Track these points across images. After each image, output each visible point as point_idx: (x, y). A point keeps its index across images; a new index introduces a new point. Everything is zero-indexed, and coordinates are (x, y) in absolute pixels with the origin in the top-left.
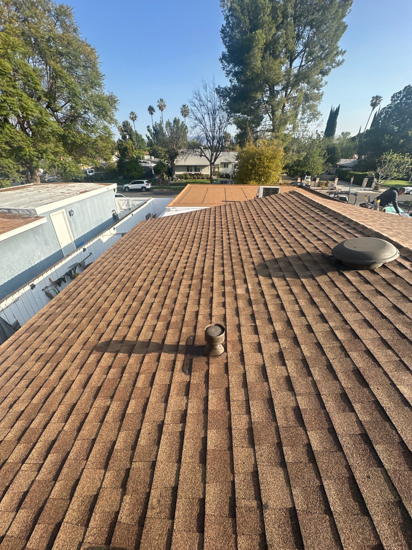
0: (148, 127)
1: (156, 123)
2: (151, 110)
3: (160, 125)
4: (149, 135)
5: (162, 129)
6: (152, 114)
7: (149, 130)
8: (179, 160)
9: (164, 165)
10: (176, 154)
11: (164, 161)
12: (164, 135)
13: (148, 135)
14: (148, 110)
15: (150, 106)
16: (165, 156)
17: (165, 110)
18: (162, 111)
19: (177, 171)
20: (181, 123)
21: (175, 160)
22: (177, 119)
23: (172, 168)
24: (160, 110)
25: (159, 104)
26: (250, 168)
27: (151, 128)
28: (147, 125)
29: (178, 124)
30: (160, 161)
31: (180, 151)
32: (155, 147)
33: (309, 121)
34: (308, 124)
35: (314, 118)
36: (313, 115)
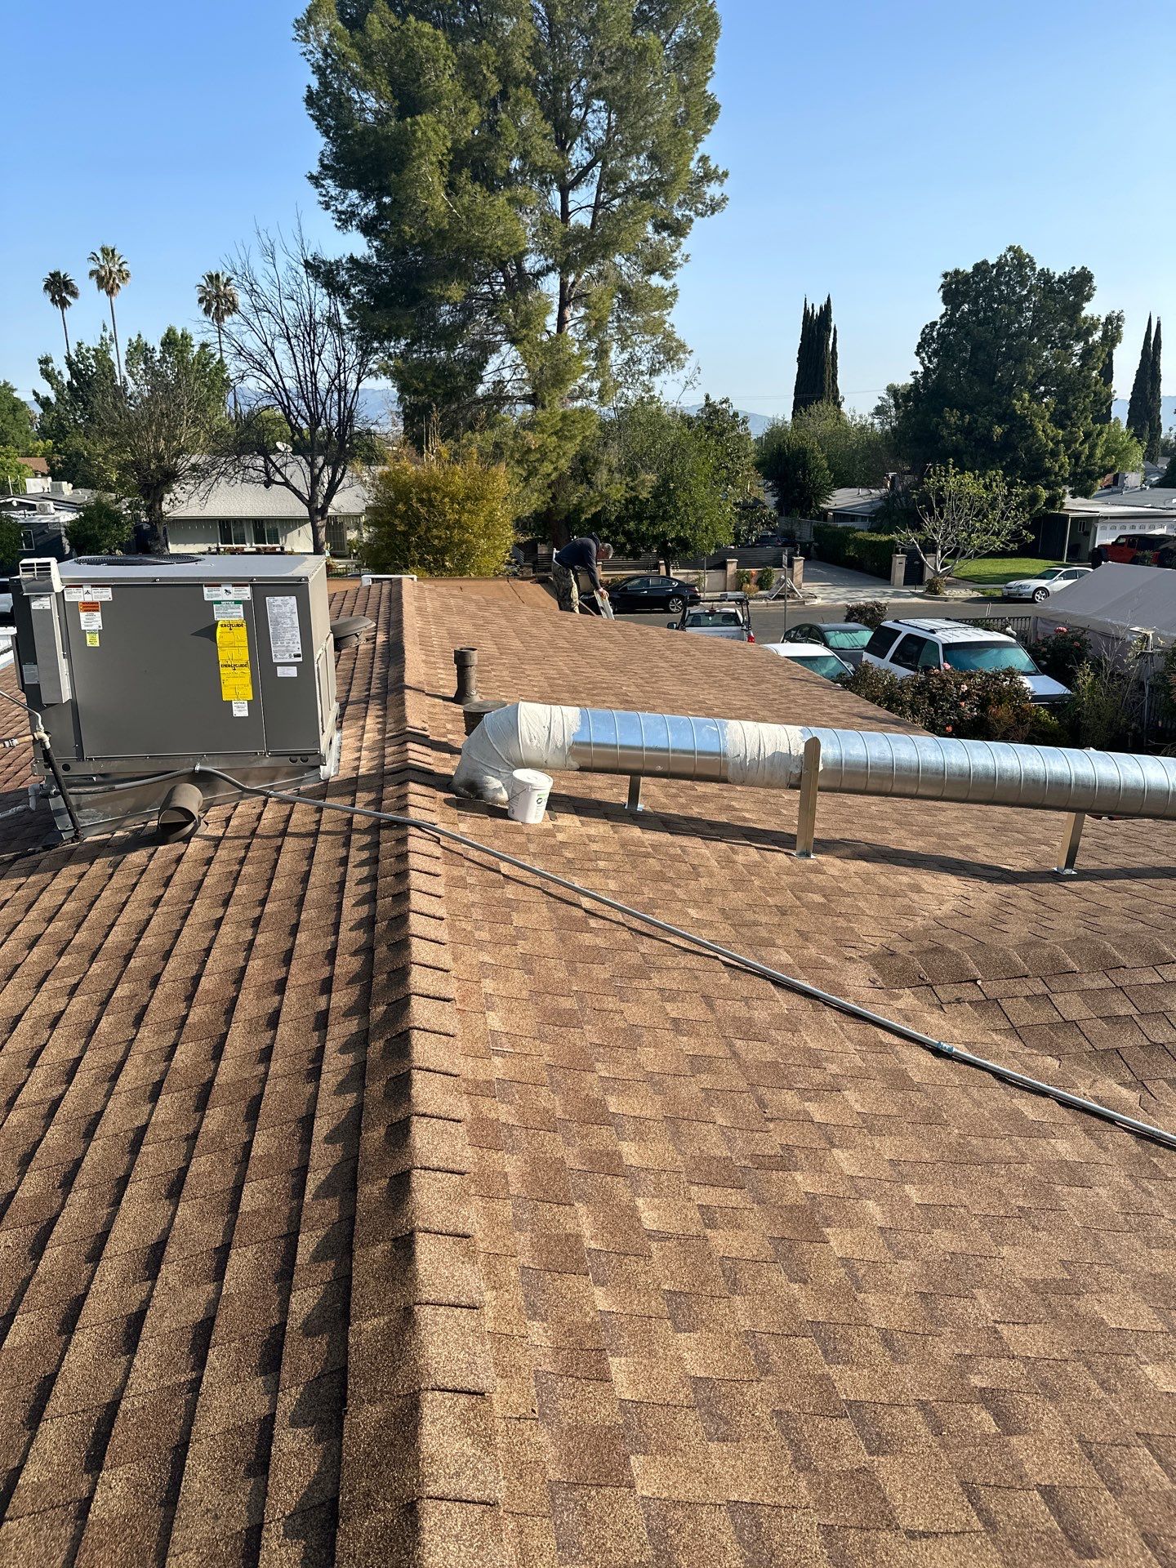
0: (45, 361)
1: (79, 345)
2: (59, 288)
3: (101, 354)
4: (47, 391)
5: (107, 369)
6: (64, 304)
7: (48, 375)
8: (182, 496)
9: (115, 518)
10: (170, 477)
11: (118, 501)
12: (120, 392)
13: (42, 394)
14: (46, 287)
15: (55, 275)
16: (121, 483)
17: (124, 291)
18: (110, 293)
19: (176, 542)
20: (196, 349)
21: (167, 497)
22: (179, 333)
23: (154, 528)
24: (103, 292)
25: (97, 267)
26: (401, 528)
27: (59, 365)
28: (42, 355)
29: (181, 352)
30: (98, 501)
31: (184, 463)
32: (77, 442)
33: (653, 372)
34: (654, 379)
35: (669, 360)
36: (666, 353)
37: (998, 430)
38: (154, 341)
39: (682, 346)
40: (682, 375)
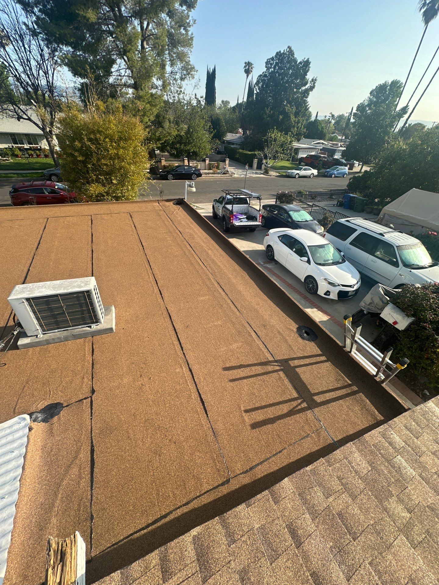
33: (182, 79)
34: (182, 82)
35: (188, 74)
36: (187, 71)
37: (281, 117)
39: (193, 68)
40: (193, 81)
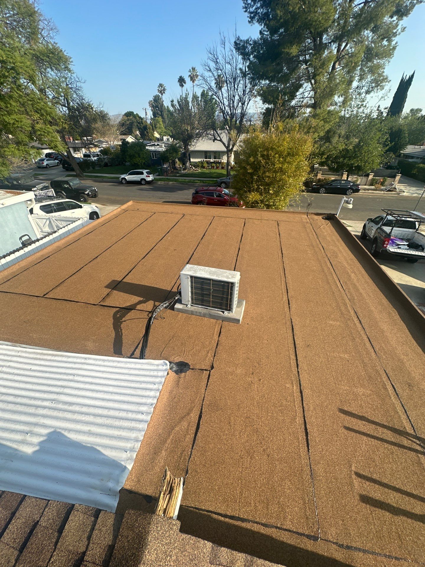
2: (182, 81)
6: (182, 86)
18: (193, 82)
21: (190, 144)
23: (186, 153)
25: (191, 74)
29: (206, 97)
31: (195, 132)
38: (199, 94)
